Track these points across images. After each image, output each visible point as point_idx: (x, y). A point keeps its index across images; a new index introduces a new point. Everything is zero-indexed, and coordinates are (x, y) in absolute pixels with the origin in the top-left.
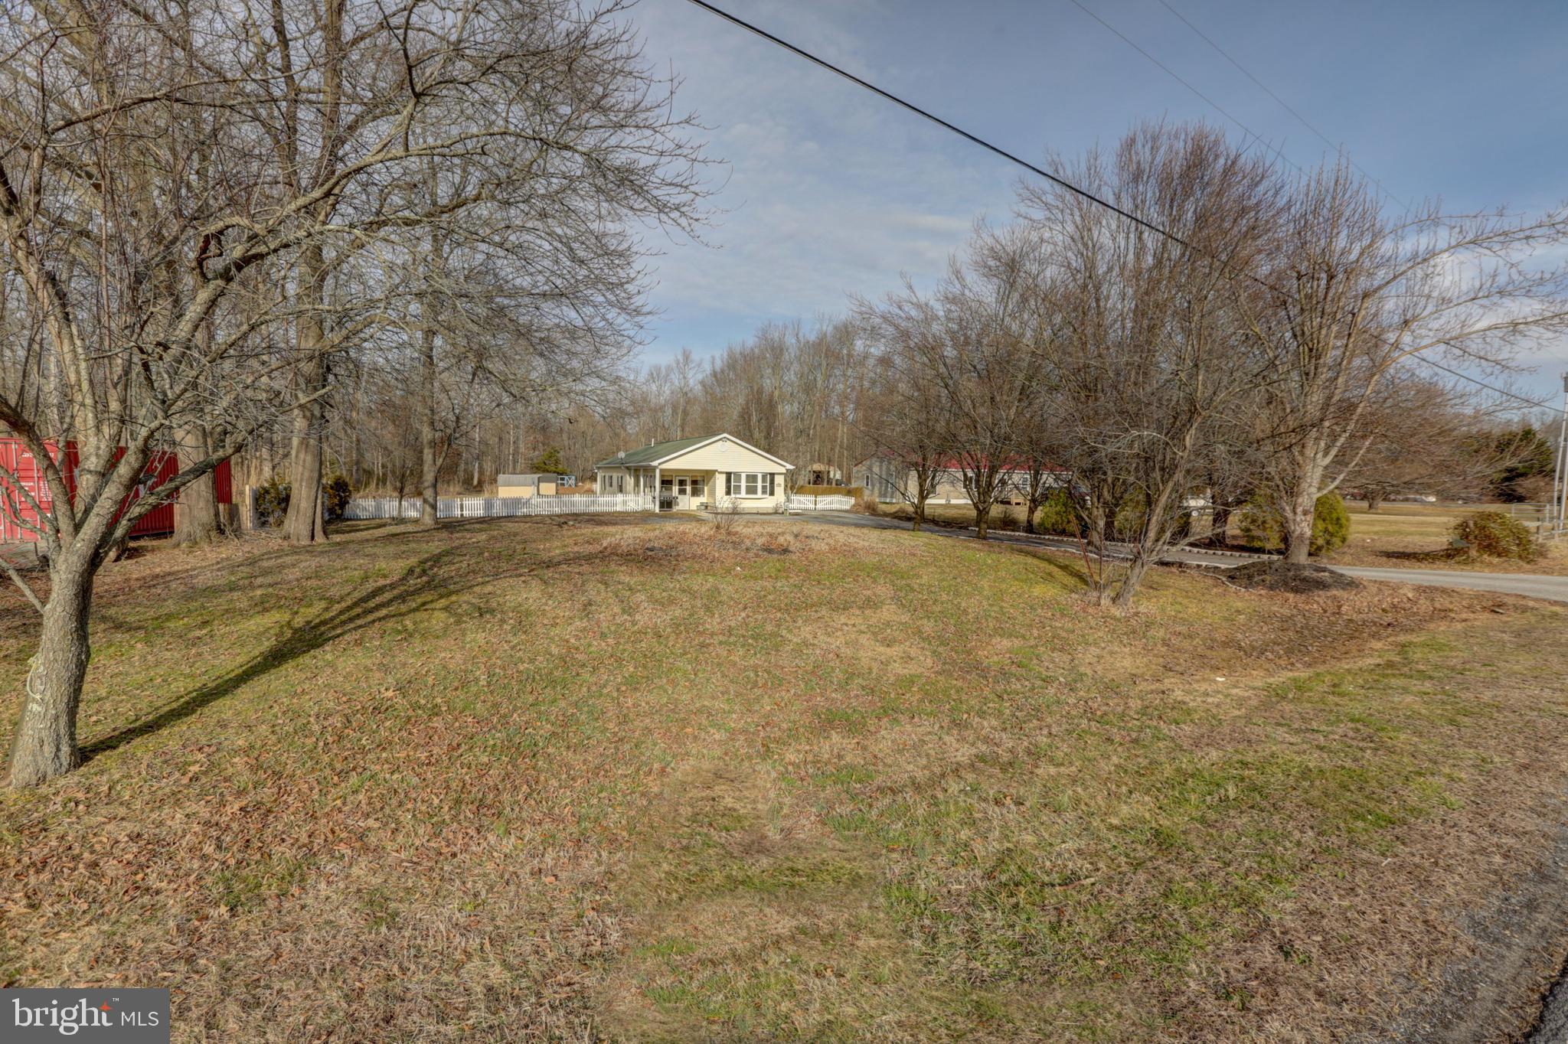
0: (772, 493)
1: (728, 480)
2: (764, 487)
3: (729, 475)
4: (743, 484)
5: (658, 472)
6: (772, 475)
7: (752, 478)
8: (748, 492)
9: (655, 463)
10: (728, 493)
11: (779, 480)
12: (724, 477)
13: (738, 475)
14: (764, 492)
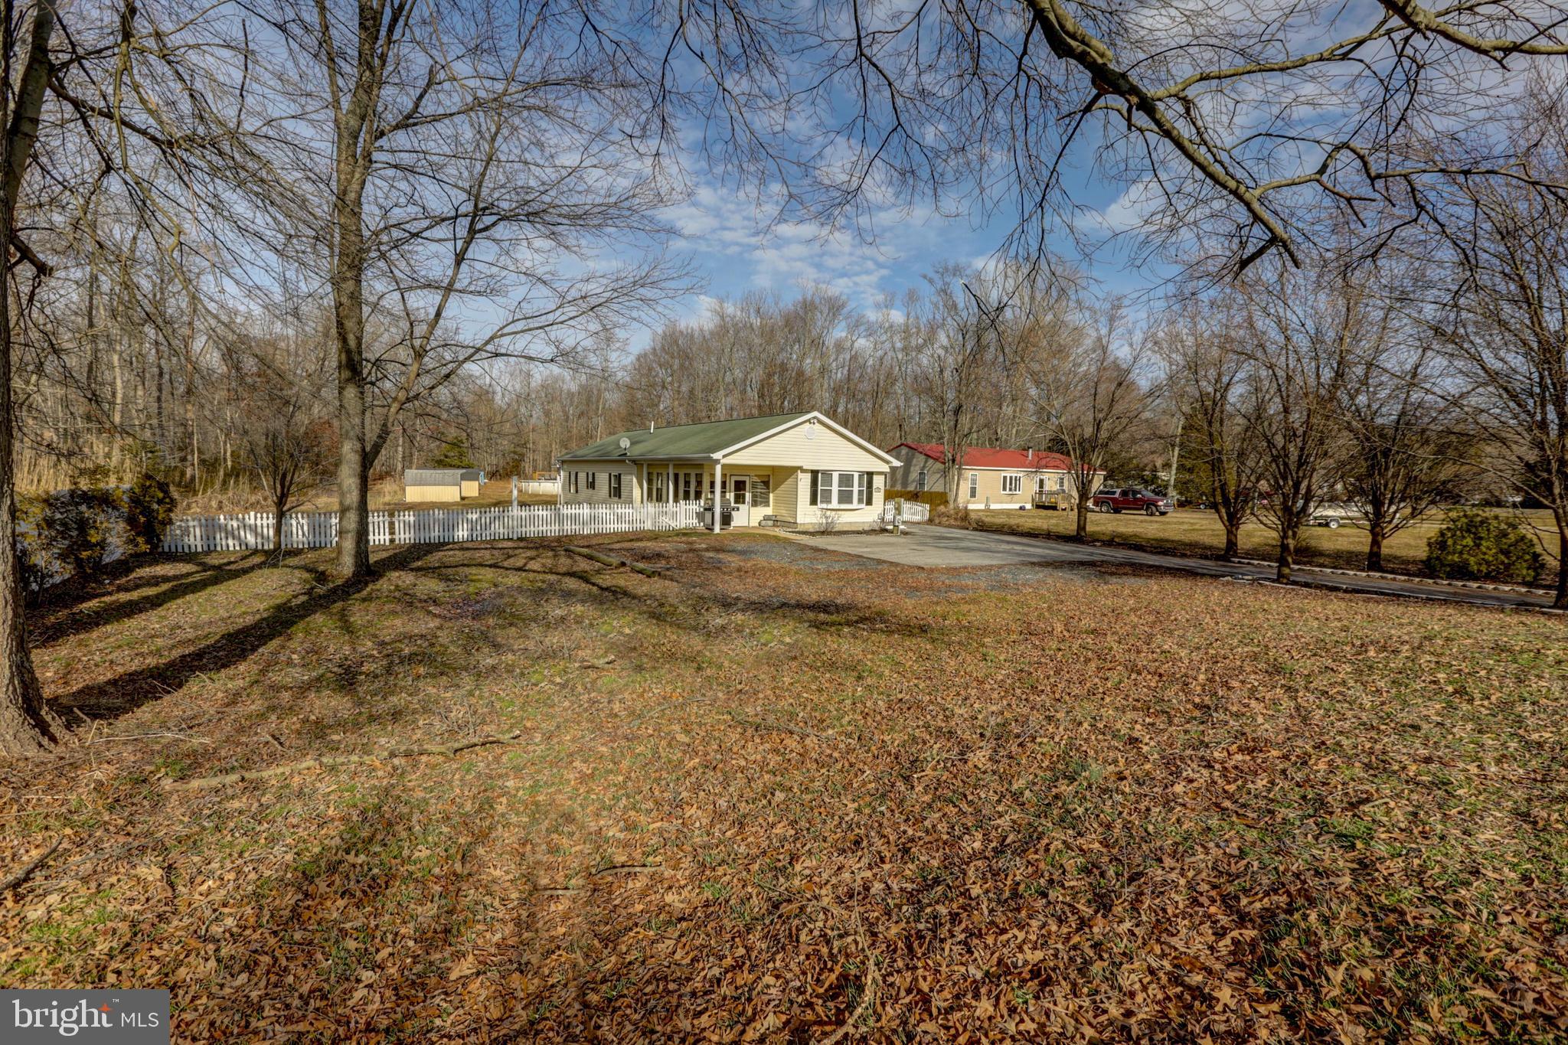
0: (869, 502)
1: (814, 483)
2: (860, 492)
3: (815, 473)
4: (835, 489)
5: (718, 468)
6: (870, 474)
7: (846, 479)
8: (840, 502)
9: (716, 456)
10: (814, 501)
11: (878, 482)
12: (809, 475)
13: (827, 474)
14: (860, 501)
